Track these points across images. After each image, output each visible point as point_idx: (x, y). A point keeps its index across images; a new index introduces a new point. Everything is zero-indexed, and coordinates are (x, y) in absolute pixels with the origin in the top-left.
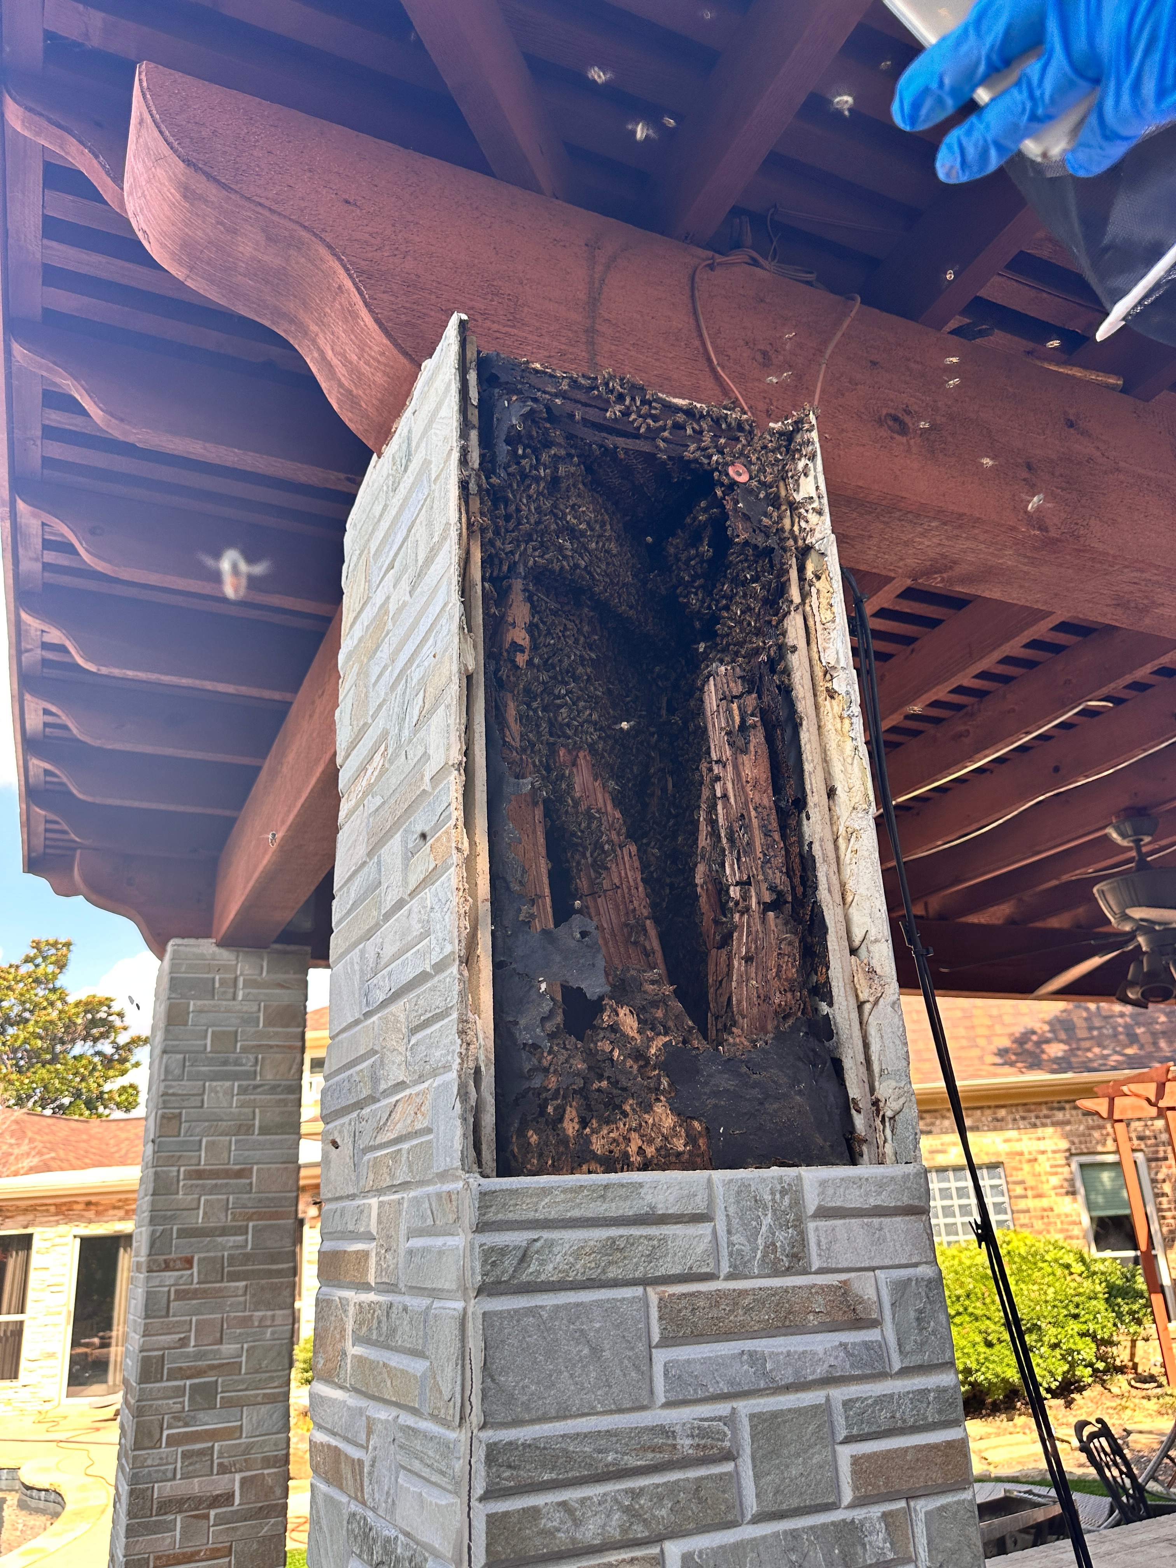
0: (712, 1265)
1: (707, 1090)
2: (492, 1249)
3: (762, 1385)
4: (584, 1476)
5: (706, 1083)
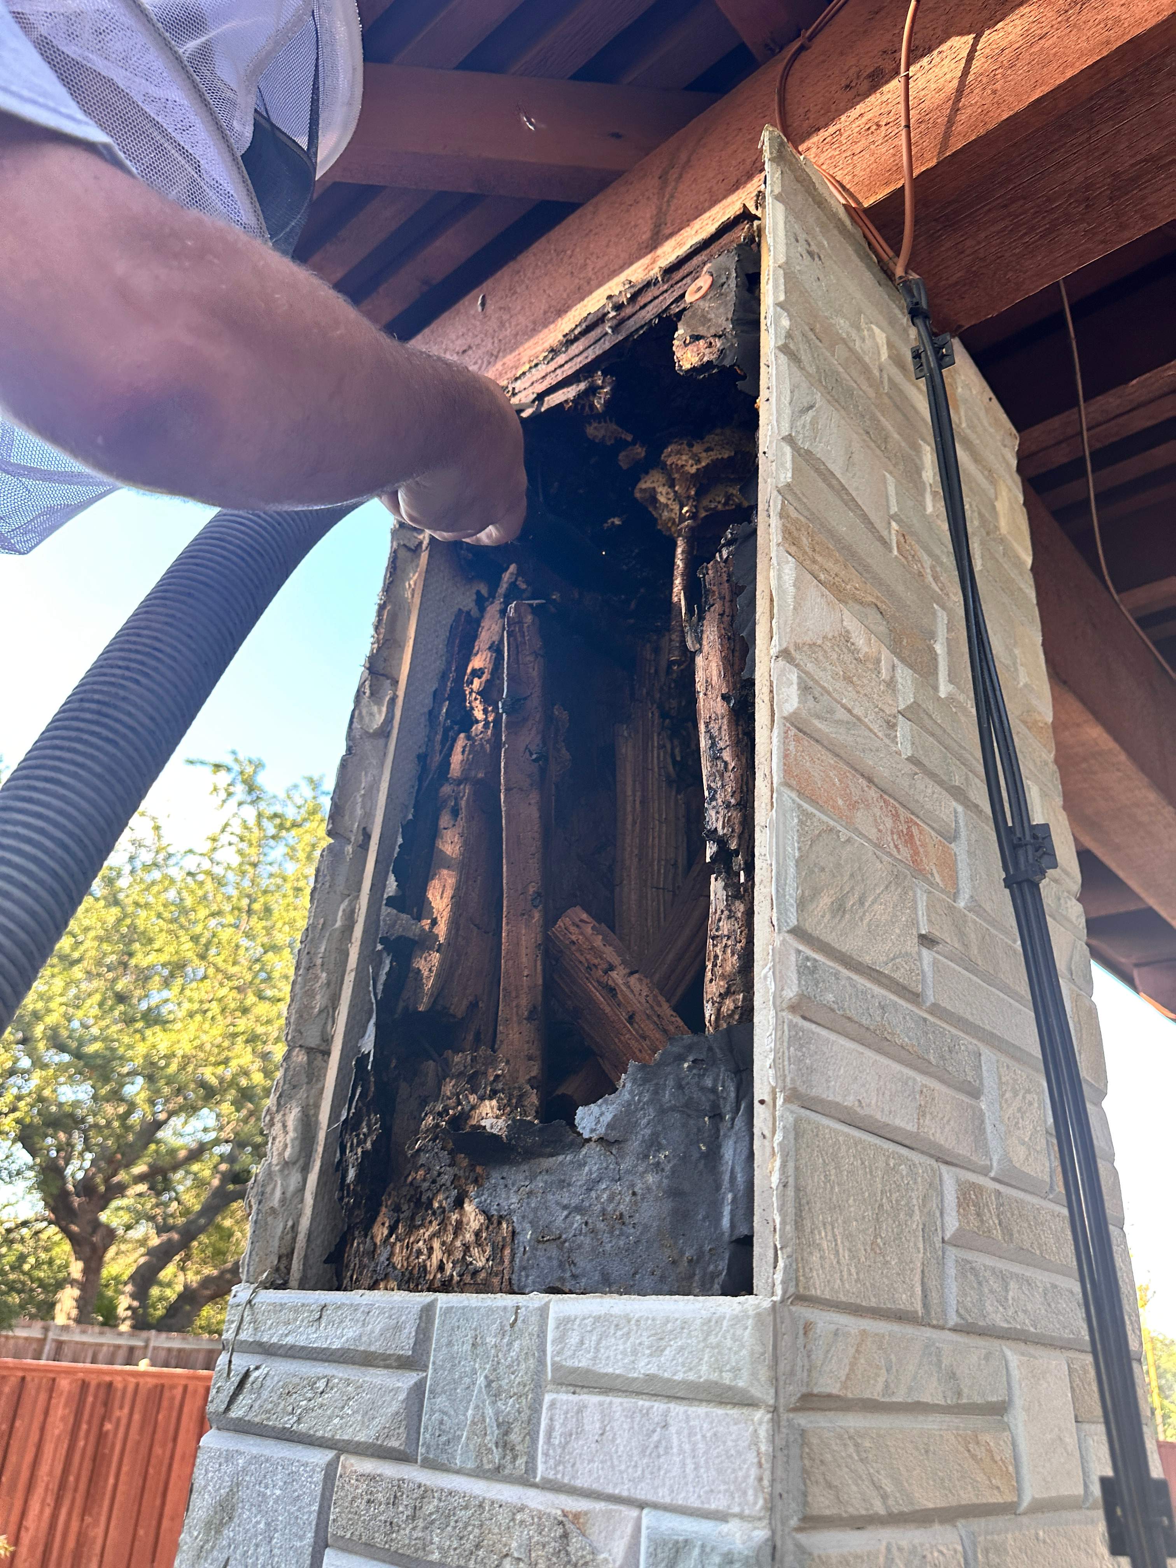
0: (403, 1438)
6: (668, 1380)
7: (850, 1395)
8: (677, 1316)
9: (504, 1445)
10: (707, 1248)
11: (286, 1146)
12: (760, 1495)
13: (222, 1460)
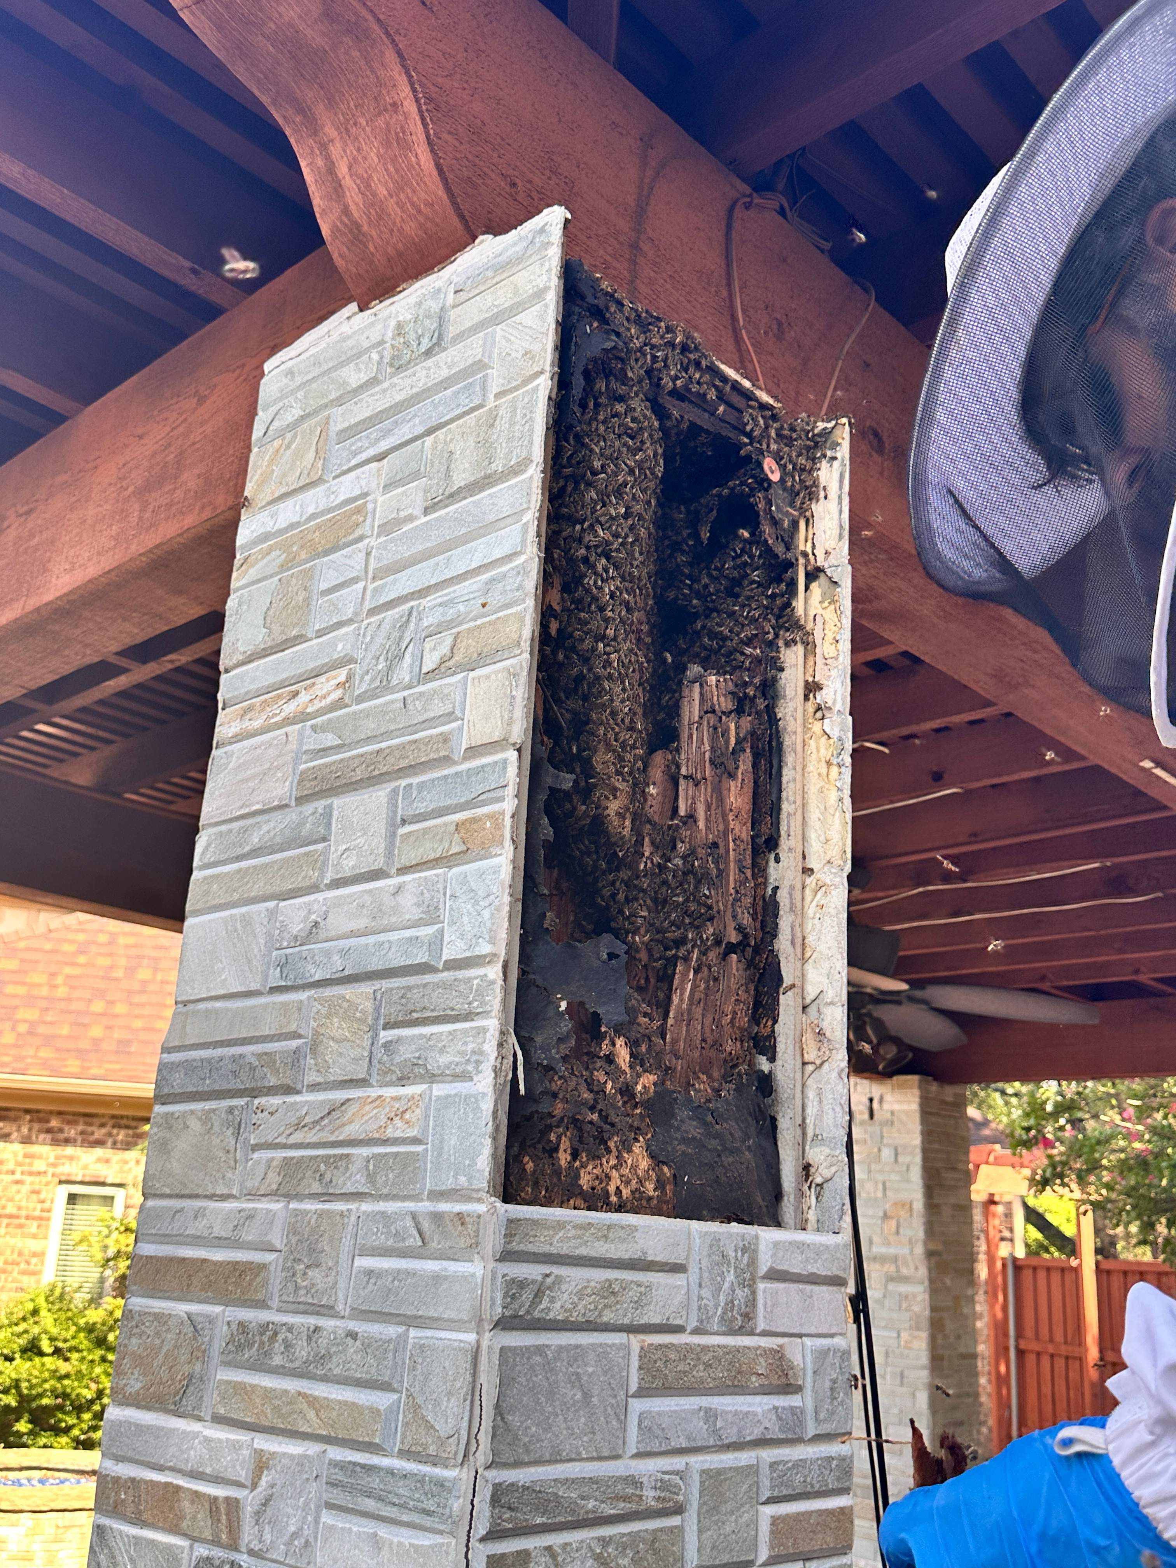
0: (684, 1318)
1: (678, 1135)
2: (513, 1280)
3: (711, 1442)
4: (568, 1522)
5: (678, 1129)
9: (745, 1314)
13: (529, 1354)
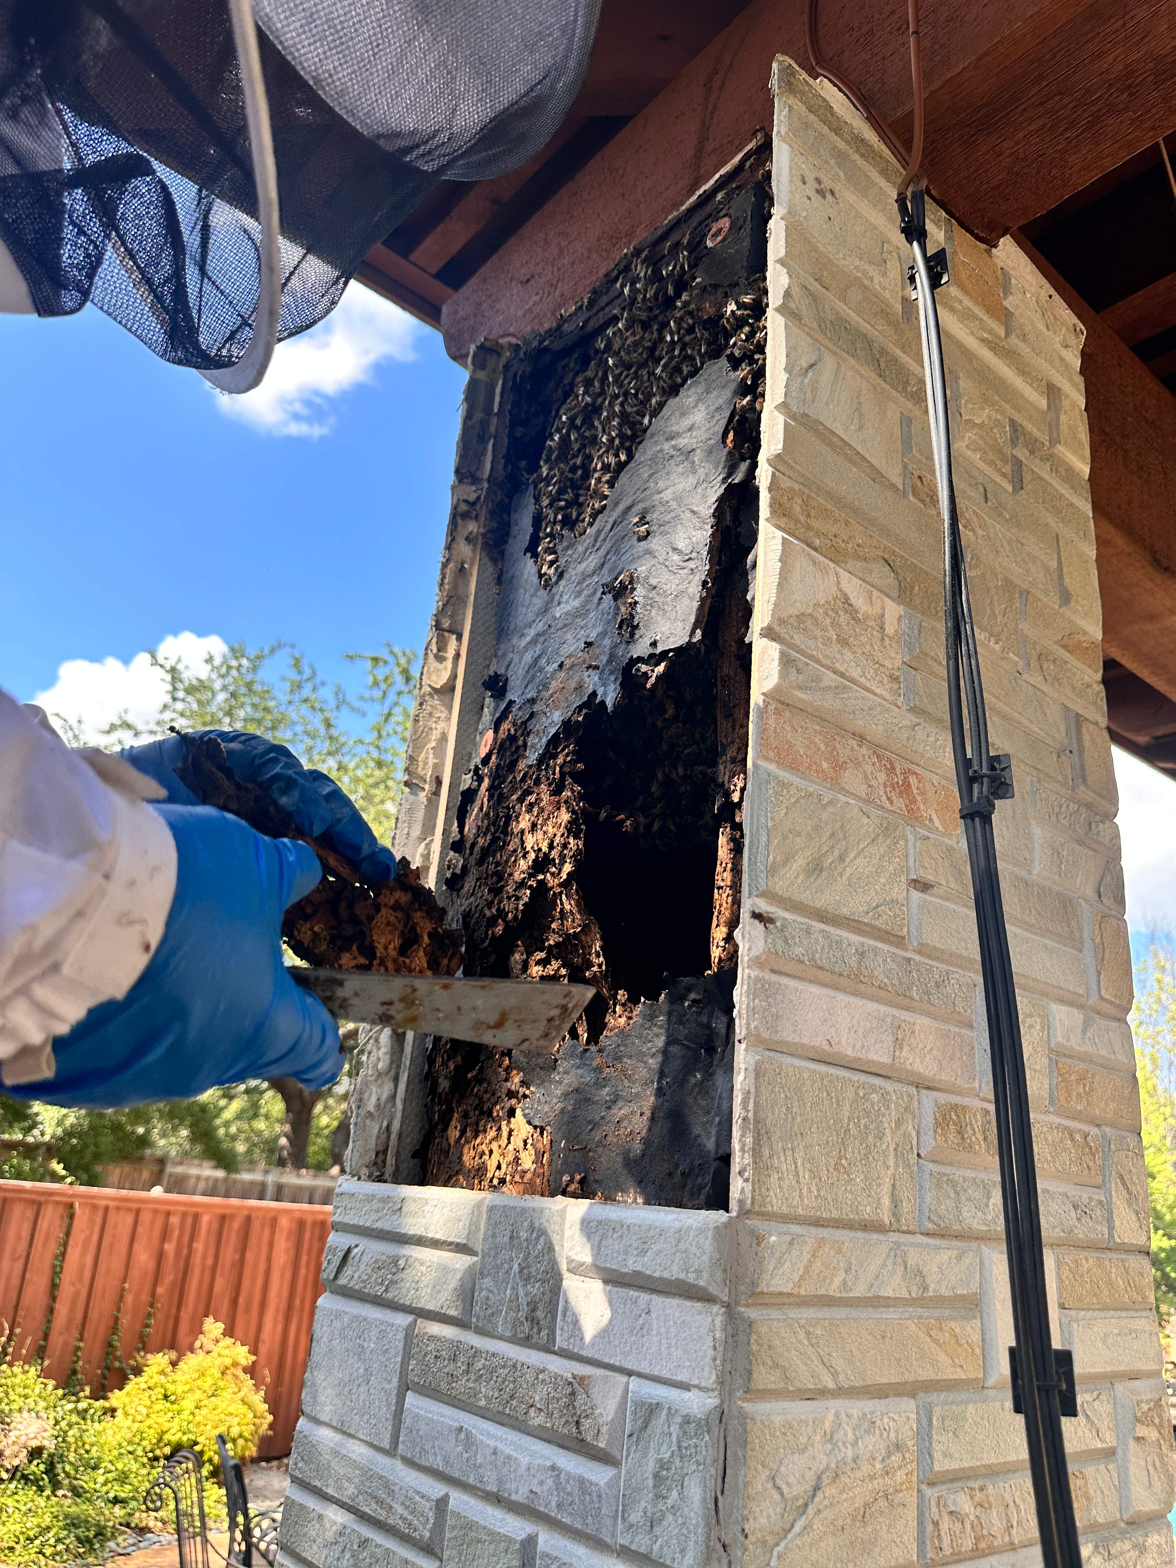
0: (460, 1309)
2: (330, 1248)
3: (472, 1480)
6: (649, 1277)
7: (803, 1293)
8: (657, 1224)
9: (532, 1319)
10: (697, 1163)
11: (379, 1059)
12: (714, 1371)
13: (333, 1317)
